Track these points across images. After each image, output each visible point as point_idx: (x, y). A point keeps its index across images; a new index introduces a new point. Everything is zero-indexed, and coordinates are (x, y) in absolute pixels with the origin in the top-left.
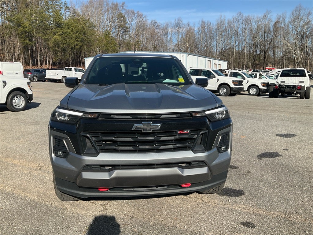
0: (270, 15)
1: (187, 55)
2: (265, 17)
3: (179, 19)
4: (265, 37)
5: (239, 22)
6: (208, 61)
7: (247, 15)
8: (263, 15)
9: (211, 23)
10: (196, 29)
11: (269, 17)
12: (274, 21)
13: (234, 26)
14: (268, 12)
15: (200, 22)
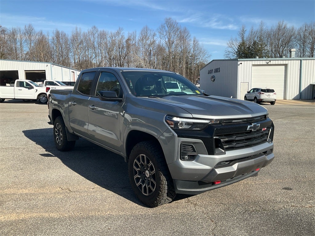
0: (122, 32)
1: (52, 65)
2: (118, 33)
3: (30, 26)
4: (119, 52)
5: (95, 36)
6: (72, 72)
7: (102, 30)
8: (116, 31)
9: (66, 34)
10: (50, 38)
11: (121, 34)
12: (126, 38)
13: (90, 39)
14: (120, 29)
15: (55, 32)
